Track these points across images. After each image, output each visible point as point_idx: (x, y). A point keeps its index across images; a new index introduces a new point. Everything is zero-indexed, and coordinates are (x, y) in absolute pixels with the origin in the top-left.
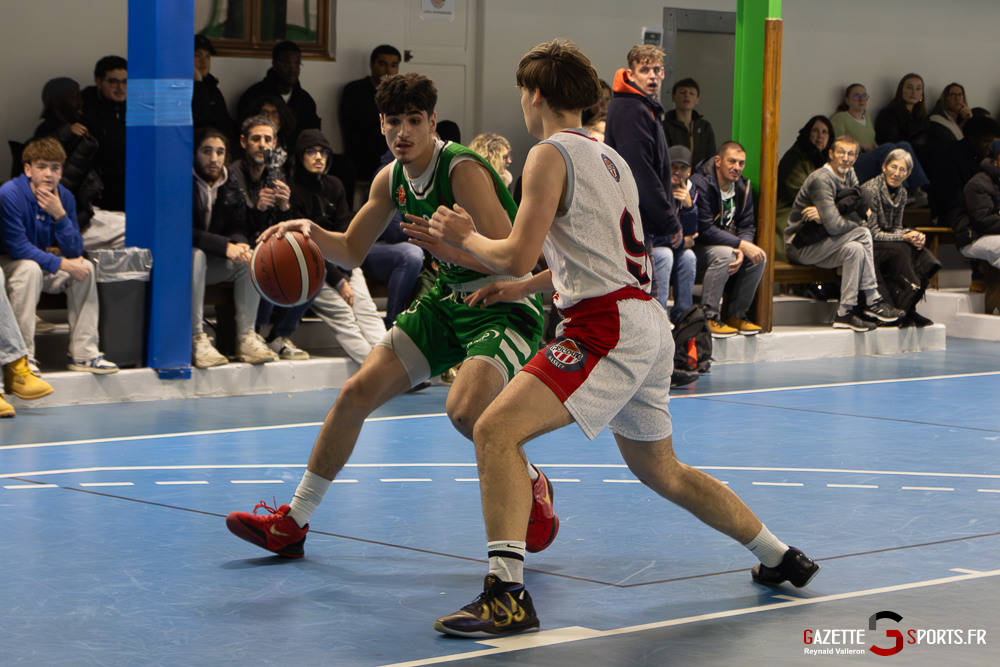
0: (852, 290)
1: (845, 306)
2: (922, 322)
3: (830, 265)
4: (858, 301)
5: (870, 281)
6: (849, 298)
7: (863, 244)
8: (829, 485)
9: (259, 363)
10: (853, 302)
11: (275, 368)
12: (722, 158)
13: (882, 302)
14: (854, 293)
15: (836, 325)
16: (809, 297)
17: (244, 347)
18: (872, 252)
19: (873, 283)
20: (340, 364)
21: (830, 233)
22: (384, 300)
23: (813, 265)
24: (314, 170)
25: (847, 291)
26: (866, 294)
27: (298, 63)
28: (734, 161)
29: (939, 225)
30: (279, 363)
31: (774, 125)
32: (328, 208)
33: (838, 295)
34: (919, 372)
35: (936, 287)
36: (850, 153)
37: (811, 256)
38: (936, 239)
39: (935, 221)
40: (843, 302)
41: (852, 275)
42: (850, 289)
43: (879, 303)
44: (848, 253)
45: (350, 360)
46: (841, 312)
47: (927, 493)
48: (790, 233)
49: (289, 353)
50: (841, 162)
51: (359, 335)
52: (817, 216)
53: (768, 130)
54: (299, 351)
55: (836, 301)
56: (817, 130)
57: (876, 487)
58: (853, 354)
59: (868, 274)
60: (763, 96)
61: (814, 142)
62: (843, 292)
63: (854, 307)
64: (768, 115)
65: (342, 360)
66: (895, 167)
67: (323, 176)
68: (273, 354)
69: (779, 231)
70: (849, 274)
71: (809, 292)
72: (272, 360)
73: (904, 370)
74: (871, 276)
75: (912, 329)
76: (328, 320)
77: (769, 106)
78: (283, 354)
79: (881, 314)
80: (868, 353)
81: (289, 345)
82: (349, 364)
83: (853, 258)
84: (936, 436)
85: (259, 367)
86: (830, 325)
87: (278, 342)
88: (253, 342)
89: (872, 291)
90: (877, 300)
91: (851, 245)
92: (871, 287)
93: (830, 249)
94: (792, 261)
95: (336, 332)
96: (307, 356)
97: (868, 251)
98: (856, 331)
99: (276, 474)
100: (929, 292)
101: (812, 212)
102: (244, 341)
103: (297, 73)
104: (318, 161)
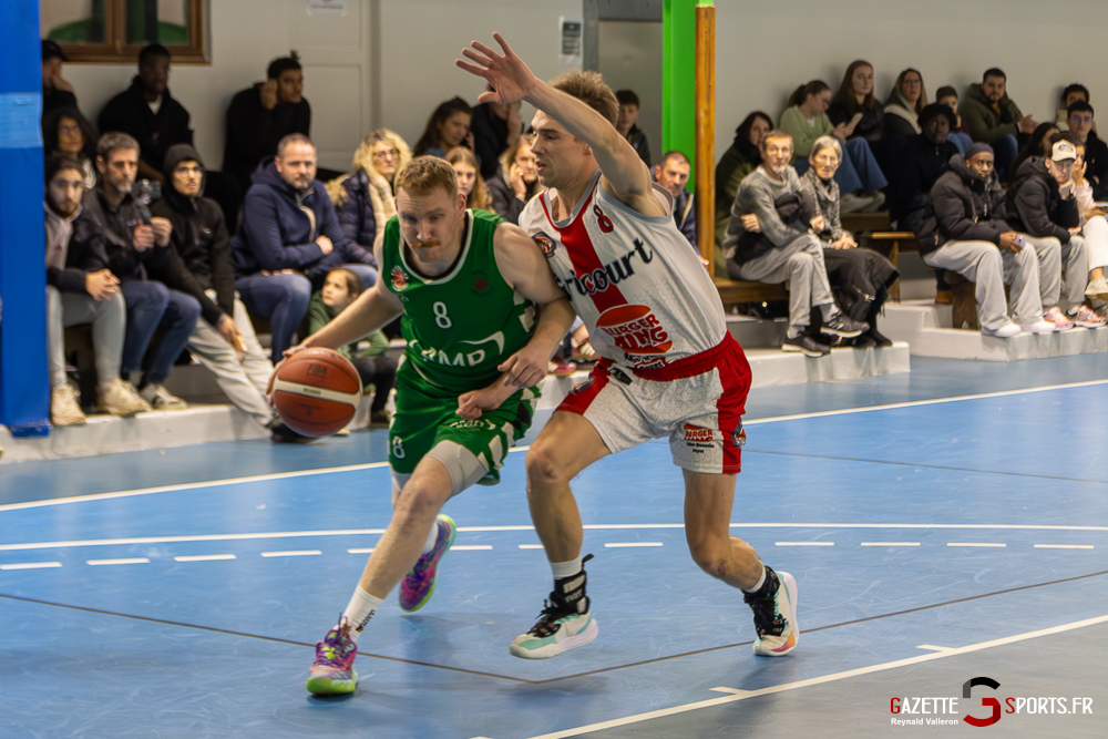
0: (803, 307)
1: (796, 326)
2: (881, 342)
3: (777, 280)
4: (811, 320)
5: (823, 295)
6: (800, 317)
7: (812, 254)
8: (778, 544)
9: (129, 415)
10: (806, 321)
11: (147, 420)
12: (662, 169)
13: (840, 316)
14: (806, 310)
15: (785, 347)
16: (753, 315)
17: (109, 398)
18: (823, 263)
19: (827, 297)
20: (223, 413)
21: (776, 243)
22: (268, 338)
23: (757, 281)
24: (187, 191)
25: (797, 310)
26: (822, 309)
27: (166, 68)
28: (673, 174)
29: (899, 230)
30: (151, 415)
31: (708, 125)
32: (202, 236)
33: (786, 313)
34: (880, 400)
35: (897, 299)
36: (784, 149)
37: (753, 271)
38: (896, 245)
39: (894, 225)
40: (793, 322)
41: (802, 290)
42: (801, 307)
43: (837, 318)
44: (795, 265)
45: (233, 407)
46: (792, 333)
47: (889, 550)
48: (728, 246)
49: (162, 403)
50: (775, 160)
51: (245, 380)
52: (757, 227)
53: (702, 131)
54: (174, 399)
55: (784, 320)
56: (758, 128)
57: (832, 544)
58: (805, 380)
59: (820, 286)
60: (697, 93)
61: (755, 142)
62: (792, 310)
63: (806, 327)
64: (702, 114)
65: (224, 409)
66: (825, 157)
67: (197, 199)
68: (145, 405)
69: (718, 242)
70: (798, 289)
71: (754, 311)
72: (143, 411)
73: (863, 397)
74: (824, 289)
75: (870, 350)
76: (209, 364)
77: (703, 105)
78: (155, 403)
79: (841, 330)
80: (822, 378)
81: (162, 393)
82: (232, 413)
83: (800, 273)
84: (900, 479)
85: (131, 420)
86: (779, 347)
87: (151, 390)
88: (120, 391)
89: (829, 305)
90: (836, 314)
91: (799, 257)
92: (826, 302)
93: (776, 260)
94: (734, 277)
95: (216, 376)
96: (183, 404)
97: (819, 263)
98: (807, 356)
99: (140, 550)
100: (889, 306)
101: (751, 221)
102: (108, 390)
103: (165, 80)
104: (191, 180)
